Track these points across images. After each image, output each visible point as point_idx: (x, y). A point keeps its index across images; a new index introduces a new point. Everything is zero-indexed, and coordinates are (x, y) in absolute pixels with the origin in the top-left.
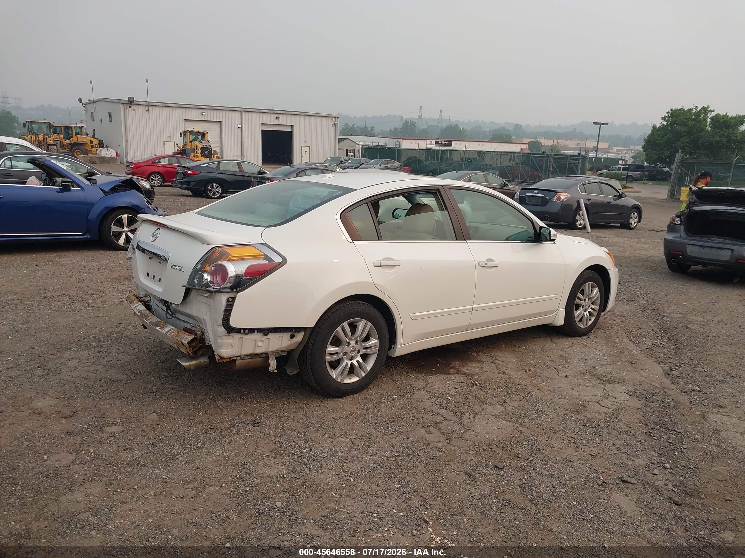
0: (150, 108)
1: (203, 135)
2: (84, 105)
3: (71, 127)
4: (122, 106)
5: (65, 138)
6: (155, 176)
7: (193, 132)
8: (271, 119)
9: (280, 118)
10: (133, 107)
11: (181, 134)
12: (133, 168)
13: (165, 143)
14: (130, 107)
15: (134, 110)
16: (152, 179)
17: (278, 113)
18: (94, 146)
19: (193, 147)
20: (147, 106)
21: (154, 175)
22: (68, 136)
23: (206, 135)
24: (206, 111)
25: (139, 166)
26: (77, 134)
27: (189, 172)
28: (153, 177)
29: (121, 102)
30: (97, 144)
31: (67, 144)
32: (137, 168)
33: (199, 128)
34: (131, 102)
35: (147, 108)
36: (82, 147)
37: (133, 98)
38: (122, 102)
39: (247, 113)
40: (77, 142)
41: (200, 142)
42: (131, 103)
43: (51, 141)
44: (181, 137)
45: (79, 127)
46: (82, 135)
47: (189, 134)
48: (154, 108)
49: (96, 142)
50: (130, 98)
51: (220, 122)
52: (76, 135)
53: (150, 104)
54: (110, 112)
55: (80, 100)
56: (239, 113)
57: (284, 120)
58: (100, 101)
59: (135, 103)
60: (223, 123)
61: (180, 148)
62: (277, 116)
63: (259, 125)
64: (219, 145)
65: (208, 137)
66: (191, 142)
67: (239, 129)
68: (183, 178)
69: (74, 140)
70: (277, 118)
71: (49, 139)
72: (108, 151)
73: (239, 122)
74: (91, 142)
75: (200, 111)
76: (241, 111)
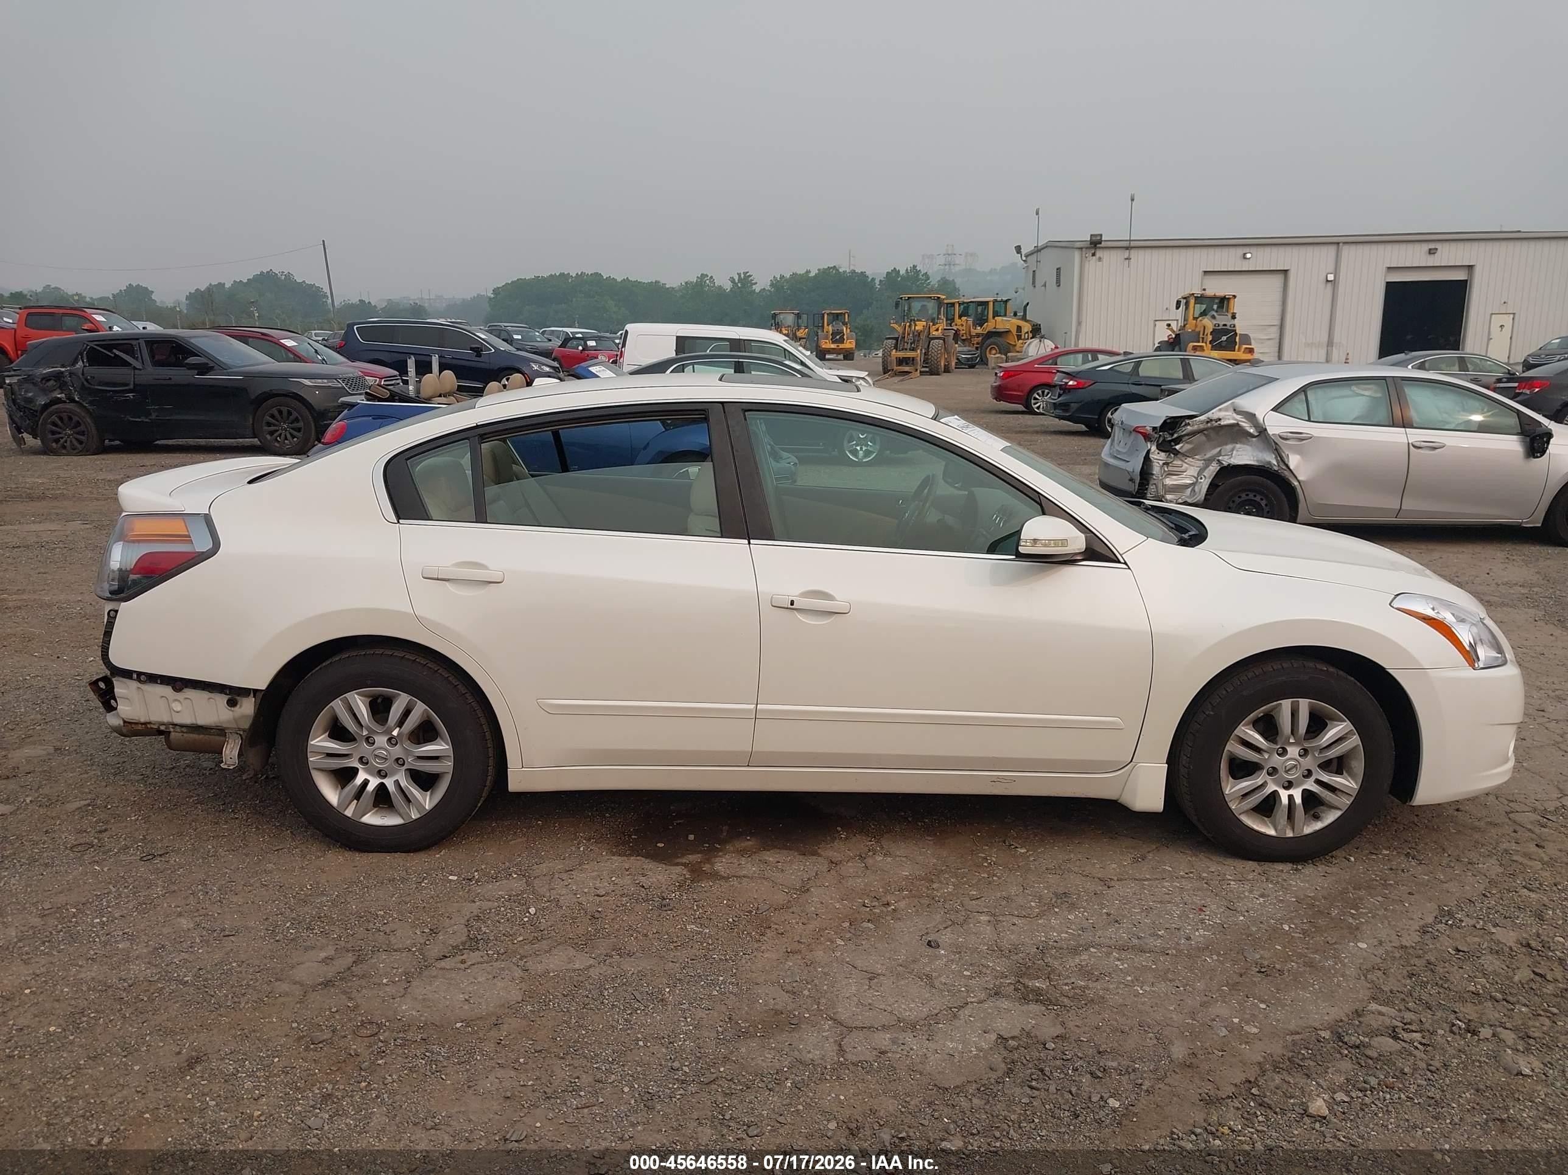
0: (1134, 254)
1: (1223, 302)
2: (1024, 258)
3: (987, 303)
4: (1077, 255)
5: (975, 325)
6: (1043, 392)
7: (1202, 296)
8: (1415, 256)
9: (1439, 250)
10: (1099, 253)
11: (1178, 303)
12: (1002, 378)
13: (1157, 323)
14: (1094, 255)
15: (1100, 259)
16: (1035, 399)
17: (1432, 241)
18: (1023, 337)
19: (1197, 330)
20: (1127, 248)
21: (1040, 392)
22: (981, 321)
23: (1232, 301)
24: (1254, 250)
25: (1013, 373)
26: (996, 314)
27: (1071, 383)
28: (1038, 394)
29: (1076, 246)
30: (1027, 332)
31: (978, 335)
32: (1011, 376)
33: (1217, 288)
34: (1095, 243)
35: (1126, 254)
36: (1000, 340)
37: (1101, 235)
38: (1078, 245)
39: (1353, 248)
40: (994, 330)
41: (1213, 317)
42: (1096, 246)
43: (937, 330)
44: (1177, 308)
45: (1002, 301)
46: (1005, 315)
47: (1192, 301)
48: (1141, 252)
49: (1026, 327)
50: (1096, 235)
51: (1285, 272)
52: (994, 317)
53: (1133, 244)
54: (1058, 267)
55: (1018, 249)
56: (1332, 250)
57: (1449, 255)
58: (1046, 247)
59: (1103, 244)
60: (1292, 276)
61: (1173, 331)
62: (1432, 246)
63: (1382, 269)
64: (1277, 322)
65: (1236, 307)
66: (1195, 319)
67: (1329, 284)
68: (1060, 395)
69: (990, 326)
70: (1432, 252)
71: (933, 328)
72: (1042, 344)
73: (1331, 268)
74: (1019, 328)
75: (1240, 251)
76: (1337, 243)
